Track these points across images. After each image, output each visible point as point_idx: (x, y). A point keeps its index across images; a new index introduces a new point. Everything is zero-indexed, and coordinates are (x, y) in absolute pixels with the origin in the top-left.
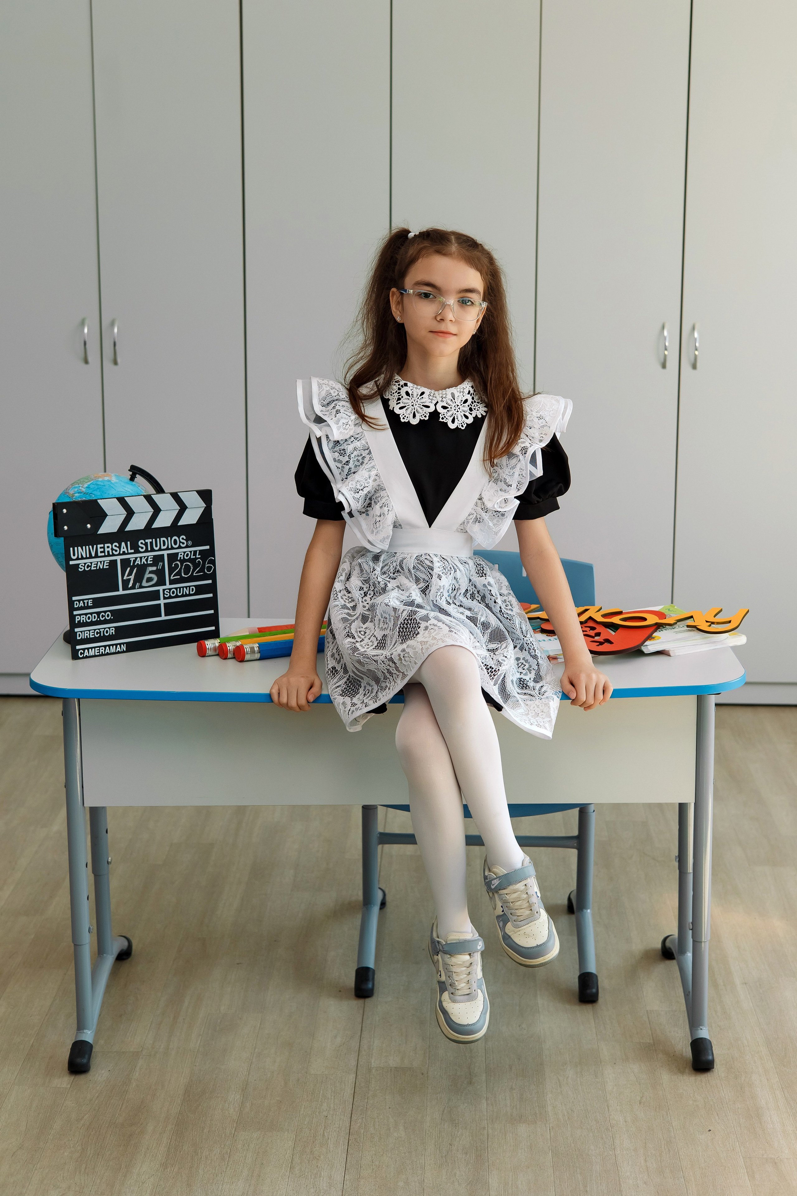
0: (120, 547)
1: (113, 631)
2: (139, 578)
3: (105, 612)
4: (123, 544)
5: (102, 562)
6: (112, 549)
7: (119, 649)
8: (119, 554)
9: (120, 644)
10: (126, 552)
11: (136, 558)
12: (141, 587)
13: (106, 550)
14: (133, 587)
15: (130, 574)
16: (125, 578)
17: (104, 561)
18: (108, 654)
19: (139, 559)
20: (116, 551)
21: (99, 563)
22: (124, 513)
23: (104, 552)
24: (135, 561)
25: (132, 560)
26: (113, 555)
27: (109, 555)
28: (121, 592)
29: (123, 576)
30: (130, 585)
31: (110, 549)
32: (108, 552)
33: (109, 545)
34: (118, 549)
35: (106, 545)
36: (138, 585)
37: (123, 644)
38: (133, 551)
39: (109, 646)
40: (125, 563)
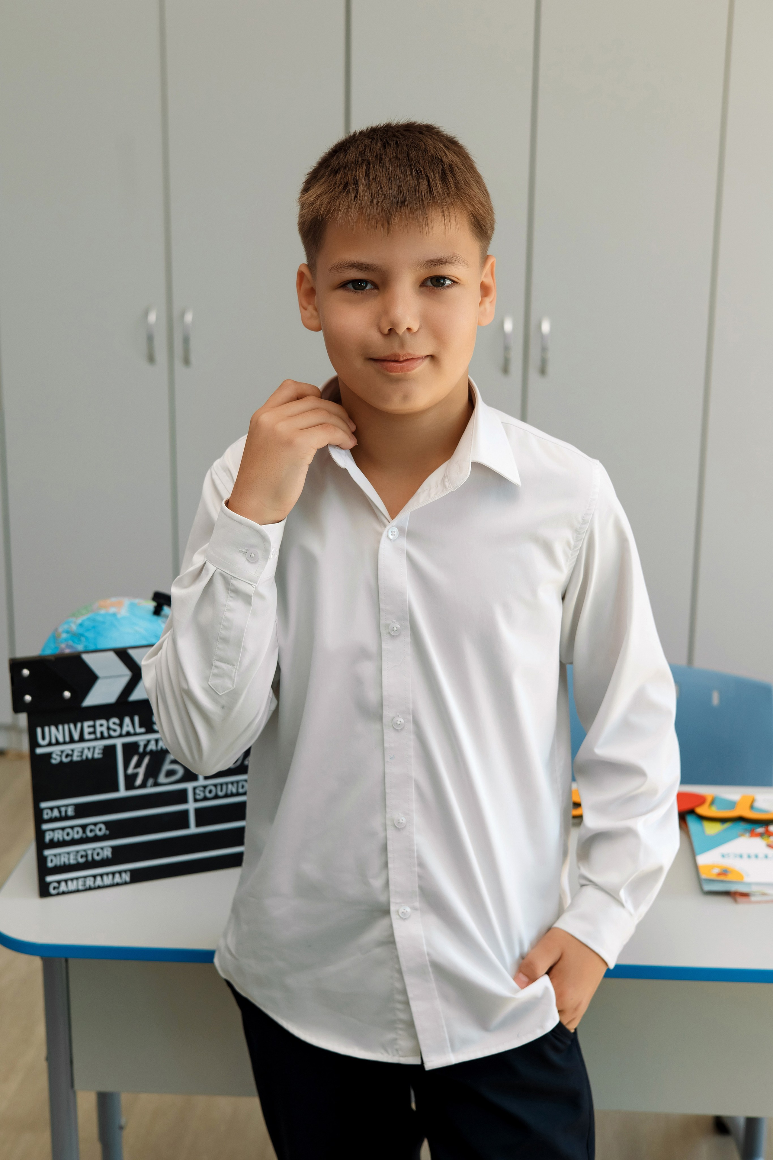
0: (121, 725)
1: (107, 853)
2: (153, 772)
3: (95, 824)
4: (127, 720)
5: (92, 750)
6: (109, 728)
7: (117, 879)
8: (121, 736)
9: (120, 873)
10: (132, 731)
11: (149, 741)
12: (156, 784)
13: (99, 729)
14: (143, 785)
15: (138, 765)
16: (130, 771)
17: (94, 748)
18: (99, 887)
19: (153, 743)
20: (115, 730)
21: (86, 751)
22: (126, 674)
23: (94, 732)
24: (146, 746)
25: (142, 744)
26: (110, 737)
27: (102, 737)
28: (123, 793)
29: (126, 766)
30: (139, 781)
31: (104, 729)
32: (102, 733)
33: (104, 722)
34: (118, 728)
35: (98, 722)
36: (150, 781)
37: (125, 871)
38: (143, 730)
39: (101, 875)
40: (130, 749)
